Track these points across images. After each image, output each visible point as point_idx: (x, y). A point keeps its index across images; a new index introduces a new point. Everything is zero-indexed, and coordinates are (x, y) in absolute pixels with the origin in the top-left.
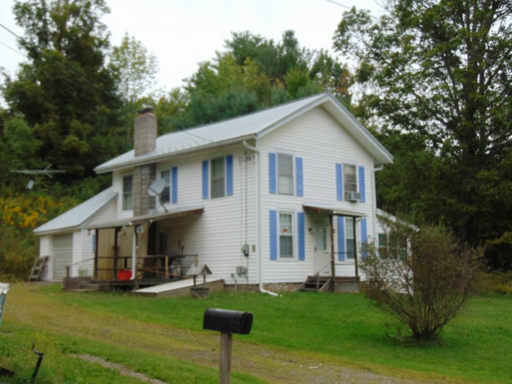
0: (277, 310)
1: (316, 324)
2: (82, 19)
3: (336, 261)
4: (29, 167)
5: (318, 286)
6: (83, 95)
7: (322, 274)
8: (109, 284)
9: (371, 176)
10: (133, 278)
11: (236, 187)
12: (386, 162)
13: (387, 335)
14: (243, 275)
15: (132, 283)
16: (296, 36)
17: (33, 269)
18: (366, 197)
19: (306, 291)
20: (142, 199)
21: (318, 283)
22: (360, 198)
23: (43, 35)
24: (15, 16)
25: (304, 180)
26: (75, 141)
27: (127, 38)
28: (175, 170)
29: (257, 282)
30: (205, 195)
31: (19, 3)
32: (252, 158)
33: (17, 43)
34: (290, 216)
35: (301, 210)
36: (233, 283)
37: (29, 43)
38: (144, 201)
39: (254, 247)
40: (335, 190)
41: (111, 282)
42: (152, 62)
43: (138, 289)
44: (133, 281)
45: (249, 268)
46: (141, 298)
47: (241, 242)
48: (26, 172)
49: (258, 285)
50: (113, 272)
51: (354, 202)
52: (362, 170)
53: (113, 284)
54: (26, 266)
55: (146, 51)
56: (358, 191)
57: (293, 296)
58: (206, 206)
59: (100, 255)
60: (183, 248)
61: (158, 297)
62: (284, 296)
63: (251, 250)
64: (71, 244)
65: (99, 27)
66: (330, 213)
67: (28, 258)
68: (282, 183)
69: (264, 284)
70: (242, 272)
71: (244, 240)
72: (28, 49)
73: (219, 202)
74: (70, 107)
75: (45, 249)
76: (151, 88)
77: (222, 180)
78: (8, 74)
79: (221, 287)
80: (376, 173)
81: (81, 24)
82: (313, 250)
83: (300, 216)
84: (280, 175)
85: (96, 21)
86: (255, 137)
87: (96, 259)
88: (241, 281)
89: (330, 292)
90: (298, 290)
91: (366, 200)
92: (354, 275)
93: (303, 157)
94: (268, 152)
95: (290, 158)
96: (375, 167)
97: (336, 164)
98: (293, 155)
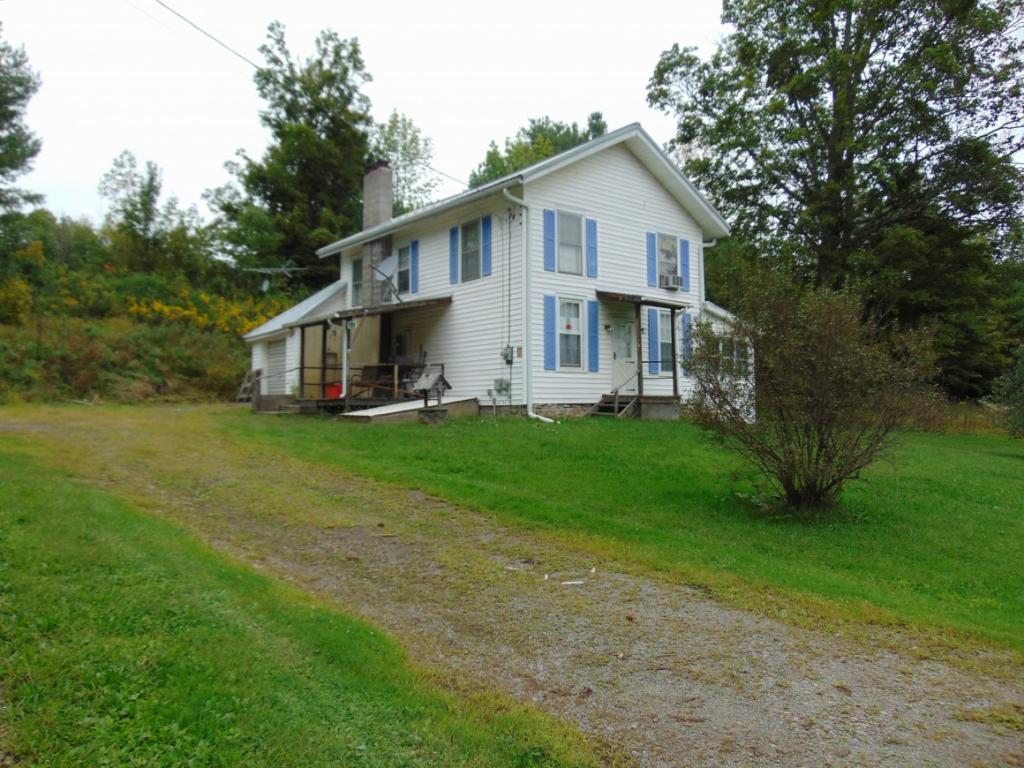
0: (543, 445)
1: (603, 470)
2: (338, 89)
3: (645, 374)
4: (268, 265)
5: (616, 409)
6: (339, 182)
7: (622, 392)
8: (315, 405)
9: (698, 254)
10: (342, 395)
11: (495, 264)
12: (720, 235)
13: (733, 494)
14: (504, 393)
15: (342, 404)
16: (604, 119)
17: (243, 386)
18: (691, 284)
19: (598, 416)
20: (373, 288)
21: (616, 405)
22: (681, 285)
23: (292, 110)
24: (256, 86)
25: (599, 254)
26: (323, 234)
27: (396, 116)
28: (415, 245)
29: (525, 403)
30: (453, 279)
31: (261, 70)
32: (517, 217)
33: (260, 119)
34: (577, 306)
35: (593, 297)
36: (491, 404)
37: (275, 120)
38: (376, 291)
39: (520, 349)
40: (646, 272)
41: (318, 401)
42: (426, 145)
43: (350, 411)
44: (343, 400)
45: (512, 382)
46: (348, 425)
47: (502, 343)
48: (262, 270)
49: (525, 407)
50: (321, 388)
51: (673, 290)
52: (685, 244)
53: (320, 404)
54: (235, 383)
55: (419, 131)
56: (679, 274)
57: (578, 423)
58: (455, 294)
59: (307, 363)
60: (425, 354)
61: (373, 423)
62: (562, 423)
63: (515, 355)
64: (284, 353)
65: (360, 100)
66: (636, 300)
67: (239, 372)
68: (565, 257)
69: (534, 405)
70: (503, 387)
71: (506, 340)
72: (274, 126)
73: (472, 286)
74: (322, 195)
75: (259, 360)
76: (426, 176)
77: (477, 253)
78: (250, 157)
79: (473, 409)
80: (706, 250)
81: (337, 94)
82: (612, 357)
83: (591, 304)
84: (562, 244)
85: (356, 91)
86: (520, 181)
87: (302, 368)
88: (502, 400)
89: (635, 418)
90: (587, 415)
91: (691, 288)
92: (671, 393)
93: (598, 220)
94: (542, 208)
95: (578, 219)
96: (705, 242)
97: (648, 233)
98: (581, 216)
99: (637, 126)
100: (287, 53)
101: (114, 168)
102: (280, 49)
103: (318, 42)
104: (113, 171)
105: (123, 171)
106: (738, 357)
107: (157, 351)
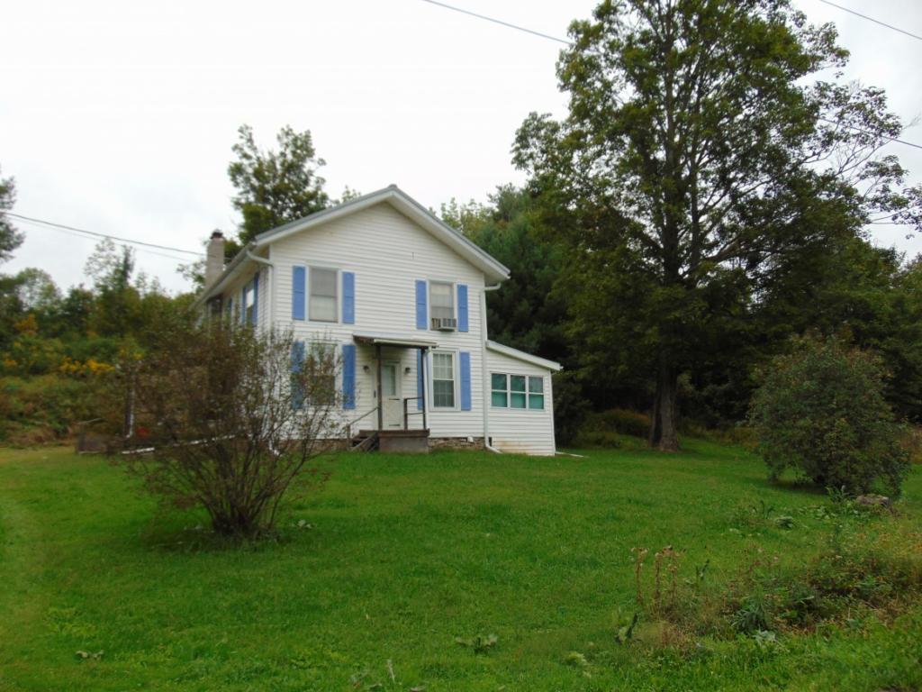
9: (480, 297)
12: (500, 279)
18: (471, 325)
22: (458, 326)
23: (262, 195)
25: (356, 302)
27: (348, 192)
33: (232, 204)
35: (349, 342)
37: (245, 204)
40: (414, 316)
51: (447, 331)
52: (463, 289)
56: (456, 316)
65: (315, 182)
68: (318, 306)
80: (489, 295)
81: (296, 179)
82: (371, 395)
83: (347, 347)
84: (314, 296)
85: (311, 175)
89: (371, 453)
91: (470, 329)
92: (421, 428)
93: (356, 272)
94: (291, 265)
95: (334, 273)
96: (486, 286)
97: (416, 281)
98: (338, 269)
99: (393, 187)
100: (255, 149)
101: (97, 252)
102: (249, 147)
103: (279, 138)
104: (95, 255)
105: (104, 254)
106: (512, 389)
107: (68, 401)
